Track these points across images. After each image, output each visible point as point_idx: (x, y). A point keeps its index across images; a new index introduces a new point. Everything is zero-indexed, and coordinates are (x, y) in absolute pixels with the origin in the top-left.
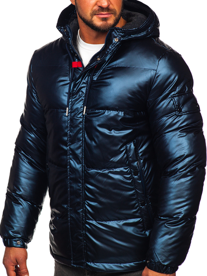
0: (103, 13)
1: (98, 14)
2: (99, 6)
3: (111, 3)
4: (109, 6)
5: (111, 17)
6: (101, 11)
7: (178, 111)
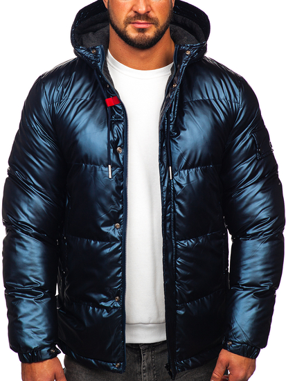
0: (140, 21)
1: (133, 23)
2: (135, 12)
3: (152, 9)
4: (148, 12)
5: (151, 27)
6: (138, 19)
7: (259, 152)
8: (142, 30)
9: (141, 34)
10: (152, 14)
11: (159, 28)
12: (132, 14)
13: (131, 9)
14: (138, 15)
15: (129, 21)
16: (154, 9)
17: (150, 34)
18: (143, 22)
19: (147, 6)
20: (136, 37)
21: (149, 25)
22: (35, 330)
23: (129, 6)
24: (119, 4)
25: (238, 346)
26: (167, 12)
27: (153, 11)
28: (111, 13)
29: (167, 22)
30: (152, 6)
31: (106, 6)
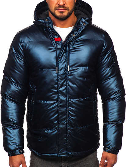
0: (61, 9)
1: (58, 9)
2: (59, 5)
3: (66, 3)
4: (64, 4)
5: (66, 11)
6: (60, 8)
7: (114, 64)
8: (62, 12)
9: (62, 14)
10: (66, 6)
11: (69, 11)
12: (57, 5)
13: (57, 4)
14: (60, 6)
15: (56, 9)
16: (67, 3)
17: (65, 14)
18: (62, 9)
19: (63, 2)
20: (59, 15)
21: (65, 10)
22: (12, 142)
23: (56, 2)
24: (52, 2)
25: (111, 150)
26: (73, 5)
27: (66, 4)
28: (49, 5)
29: (73, 8)
30: (66, 2)
31: (47, 2)
